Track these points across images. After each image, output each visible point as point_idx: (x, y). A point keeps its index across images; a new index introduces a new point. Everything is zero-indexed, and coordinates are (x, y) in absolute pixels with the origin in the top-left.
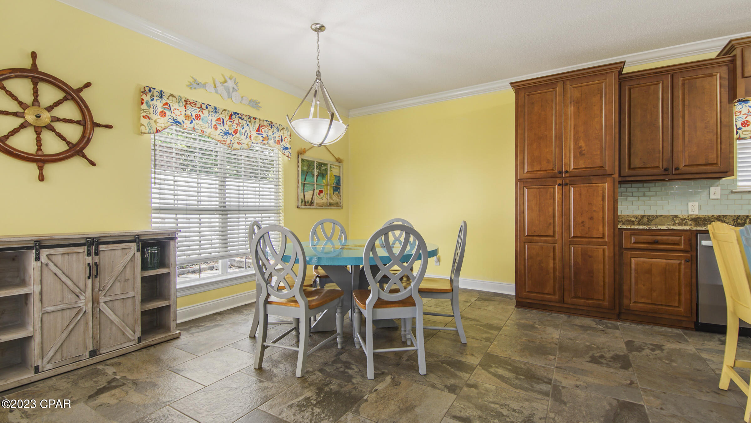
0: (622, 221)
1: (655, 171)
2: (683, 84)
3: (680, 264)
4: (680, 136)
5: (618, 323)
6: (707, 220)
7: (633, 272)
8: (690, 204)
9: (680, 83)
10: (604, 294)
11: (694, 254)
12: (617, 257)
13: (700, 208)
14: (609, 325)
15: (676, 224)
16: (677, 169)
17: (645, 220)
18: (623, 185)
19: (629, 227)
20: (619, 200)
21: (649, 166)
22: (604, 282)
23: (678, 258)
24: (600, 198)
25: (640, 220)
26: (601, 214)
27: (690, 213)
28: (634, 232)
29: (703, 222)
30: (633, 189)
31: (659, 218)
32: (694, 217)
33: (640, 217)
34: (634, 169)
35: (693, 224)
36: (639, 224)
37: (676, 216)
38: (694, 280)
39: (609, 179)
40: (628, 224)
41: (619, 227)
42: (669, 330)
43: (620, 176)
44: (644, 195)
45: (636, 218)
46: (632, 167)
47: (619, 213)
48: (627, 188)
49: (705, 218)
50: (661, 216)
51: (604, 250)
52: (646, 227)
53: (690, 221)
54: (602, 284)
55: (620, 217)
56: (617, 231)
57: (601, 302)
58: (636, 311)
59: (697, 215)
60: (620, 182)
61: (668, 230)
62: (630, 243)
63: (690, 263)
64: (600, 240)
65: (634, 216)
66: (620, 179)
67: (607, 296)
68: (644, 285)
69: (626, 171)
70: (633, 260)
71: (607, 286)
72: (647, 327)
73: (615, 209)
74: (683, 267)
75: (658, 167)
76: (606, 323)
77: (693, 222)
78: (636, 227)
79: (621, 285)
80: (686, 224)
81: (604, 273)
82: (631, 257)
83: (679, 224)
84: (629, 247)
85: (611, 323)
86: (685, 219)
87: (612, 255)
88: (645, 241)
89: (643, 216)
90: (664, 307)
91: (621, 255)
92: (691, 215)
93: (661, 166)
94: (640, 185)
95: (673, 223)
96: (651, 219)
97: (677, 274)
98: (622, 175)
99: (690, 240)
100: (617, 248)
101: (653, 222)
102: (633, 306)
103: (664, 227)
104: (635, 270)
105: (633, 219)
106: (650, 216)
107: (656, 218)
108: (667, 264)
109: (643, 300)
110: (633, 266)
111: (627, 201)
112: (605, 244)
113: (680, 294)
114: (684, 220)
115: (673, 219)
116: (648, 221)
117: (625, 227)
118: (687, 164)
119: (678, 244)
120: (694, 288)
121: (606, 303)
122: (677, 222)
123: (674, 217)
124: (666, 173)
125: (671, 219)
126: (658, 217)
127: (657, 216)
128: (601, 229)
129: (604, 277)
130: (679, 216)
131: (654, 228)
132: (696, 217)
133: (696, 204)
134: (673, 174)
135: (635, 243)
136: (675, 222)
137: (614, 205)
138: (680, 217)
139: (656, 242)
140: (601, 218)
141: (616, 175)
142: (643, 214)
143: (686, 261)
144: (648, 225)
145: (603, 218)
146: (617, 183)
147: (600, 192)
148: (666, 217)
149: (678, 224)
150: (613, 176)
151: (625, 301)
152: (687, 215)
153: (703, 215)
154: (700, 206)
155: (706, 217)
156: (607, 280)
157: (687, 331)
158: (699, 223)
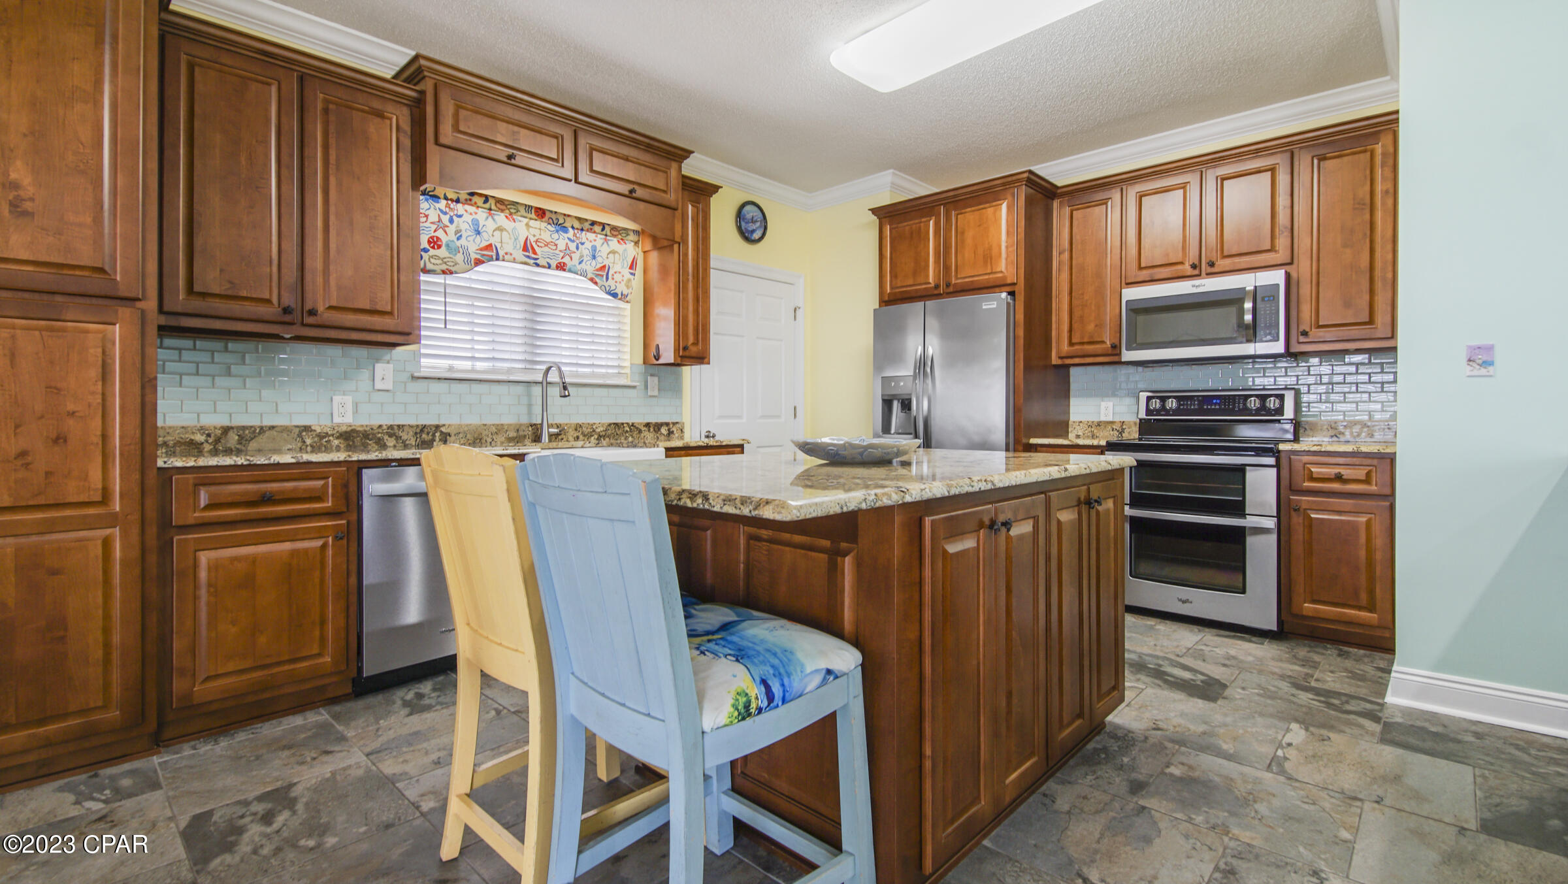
0: (165, 444)
1: (262, 310)
2: (326, 111)
3: (324, 547)
4: (320, 235)
5: (156, 760)
6: (369, 435)
7: (203, 593)
8: (337, 399)
9: (320, 106)
10: (107, 686)
11: (354, 517)
12: (153, 558)
13: (356, 411)
14: (126, 782)
15: (307, 446)
16: (313, 312)
17: (233, 438)
18: (168, 342)
19: (191, 463)
20: (159, 383)
21: (244, 293)
22: (107, 646)
23: (319, 533)
24: (94, 373)
25: (218, 441)
26: (96, 424)
27: (337, 420)
28: (205, 477)
29: (362, 439)
30: (199, 352)
31: (268, 434)
32: (344, 429)
33: (219, 432)
34: (204, 295)
35: (342, 446)
36: (215, 452)
37: (307, 429)
38: (353, 580)
39: (125, 312)
40: (187, 455)
41: (160, 463)
42: (297, 720)
43: (161, 311)
44: (229, 374)
45: (209, 435)
46: (197, 288)
47: (160, 423)
48: (180, 350)
49: (365, 431)
50: (272, 428)
51: (107, 543)
52: (240, 461)
53: (337, 438)
54: (100, 654)
55: (160, 432)
56: (152, 476)
57: (96, 717)
58: (211, 702)
59: (350, 426)
60: (163, 330)
61: (298, 464)
62: (195, 507)
63: (345, 541)
64: (91, 511)
65: (202, 429)
66: (163, 320)
67: (116, 691)
68: (234, 623)
69: (179, 298)
70: (204, 557)
71: (116, 656)
72: (242, 736)
73: (146, 410)
74: (330, 552)
75: (268, 301)
76: (113, 778)
77: (342, 441)
78: (213, 461)
79: (165, 640)
80: (328, 449)
81: (107, 617)
82: (196, 551)
83: (315, 449)
84: (191, 521)
85: (132, 773)
86: (327, 435)
87: (135, 553)
88: (238, 499)
89: (226, 430)
90: (287, 667)
91: (166, 548)
92: (339, 425)
93: (275, 300)
94: (218, 345)
95: (299, 445)
96: (247, 435)
97: (317, 574)
98: (166, 309)
99: (346, 486)
100: (152, 531)
101: (253, 445)
102: (203, 691)
103: (287, 459)
104: (210, 585)
105: (200, 438)
106: (244, 428)
107: (260, 433)
108: (294, 553)
109: (231, 667)
110: (203, 575)
111: (181, 386)
112: (112, 520)
113: (323, 622)
114: (325, 437)
115: (300, 435)
116: (239, 442)
117: (179, 463)
118: (334, 303)
119: (319, 499)
120: (354, 599)
121: (114, 714)
122: (308, 441)
123: (303, 431)
124: (287, 318)
125: (296, 436)
126: (264, 432)
127: (261, 428)
128: (96, 475)
129: (107, 631)
130: (313, 428)
131: (261, 460)
132: (349, 429)
133: (349, 400)
134: (303, 324)
135: (210, 507)
136: (304, 442)
137: (143, 396)
138: (315, 431)
139: (267, 499)
140: (97, 439)
141: (151, 304)
142: (226, 422)
143: (336, 538)
144: (238, 452)
145: (105, 437)
146: (152, 331)
147: (95, 352)
148: (286, 429)
149: (311, 446)
150: (139, 305)
151: (178, 685)
152: (329, 424)
153: (362, 426)
154: (356, 405)
155: (368, 429)
156: (116, 639)
157: (337, 708)
158: (353, 442)
